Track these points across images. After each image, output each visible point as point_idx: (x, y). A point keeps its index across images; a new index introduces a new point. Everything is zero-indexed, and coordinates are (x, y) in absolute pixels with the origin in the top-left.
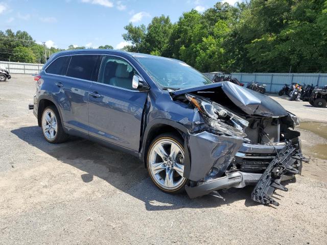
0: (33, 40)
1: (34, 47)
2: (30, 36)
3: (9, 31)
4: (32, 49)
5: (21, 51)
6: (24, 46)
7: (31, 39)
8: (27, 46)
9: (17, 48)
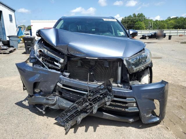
0: (145, 17)
1: (145, 21)
2: (144, 15)
3: (134, 15)
4: (144, 22)
5: (138, 24)
6: (140, 21)
7: (144, 17)
8: (142, 21)
9: (137, 23)
